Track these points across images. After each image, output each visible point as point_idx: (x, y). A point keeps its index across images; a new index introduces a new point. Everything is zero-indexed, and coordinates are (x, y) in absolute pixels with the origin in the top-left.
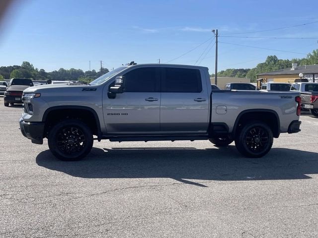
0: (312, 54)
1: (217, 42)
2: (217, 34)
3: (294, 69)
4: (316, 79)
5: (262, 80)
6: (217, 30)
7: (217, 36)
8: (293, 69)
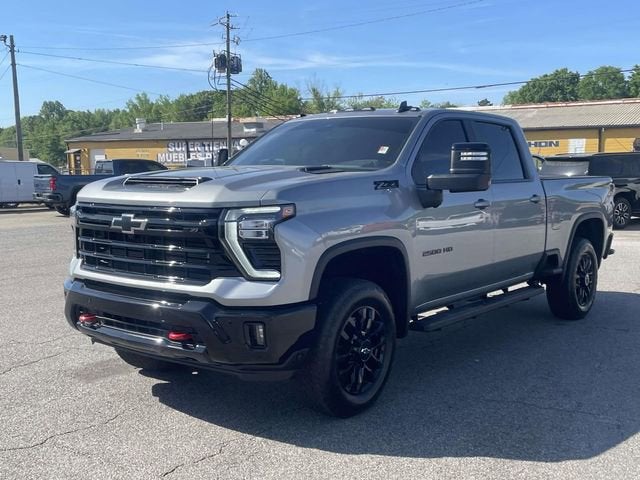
0: (136, 102)
1: (14, 64)
2: (12, 46)
3: (140, 131)
4: (191, 149)
5: (79, 152)
6: (12, 37)
7: (12, 51)
8: (138, 130)
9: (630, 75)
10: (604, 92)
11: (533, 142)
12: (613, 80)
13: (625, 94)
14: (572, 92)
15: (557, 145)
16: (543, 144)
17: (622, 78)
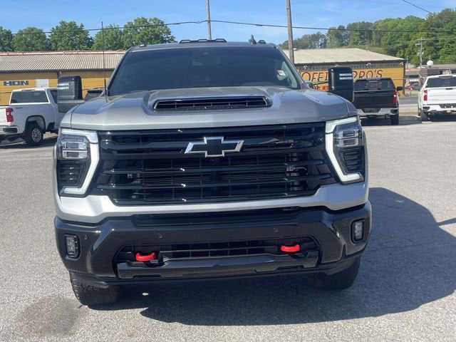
9: (50, 34)
10: (33, 46)
11: (8, 82)
12: (39, 38)
13: (48, 49)
14: (9, 45)
15: (27, 83)
16: (16, 83)
17: (45, 36)
